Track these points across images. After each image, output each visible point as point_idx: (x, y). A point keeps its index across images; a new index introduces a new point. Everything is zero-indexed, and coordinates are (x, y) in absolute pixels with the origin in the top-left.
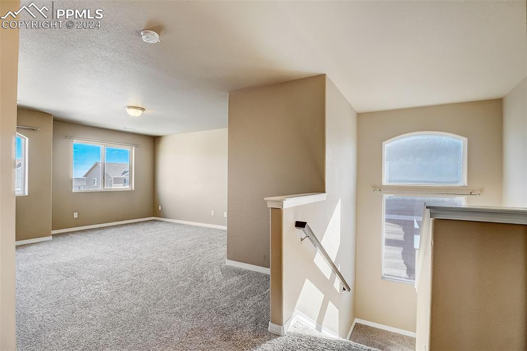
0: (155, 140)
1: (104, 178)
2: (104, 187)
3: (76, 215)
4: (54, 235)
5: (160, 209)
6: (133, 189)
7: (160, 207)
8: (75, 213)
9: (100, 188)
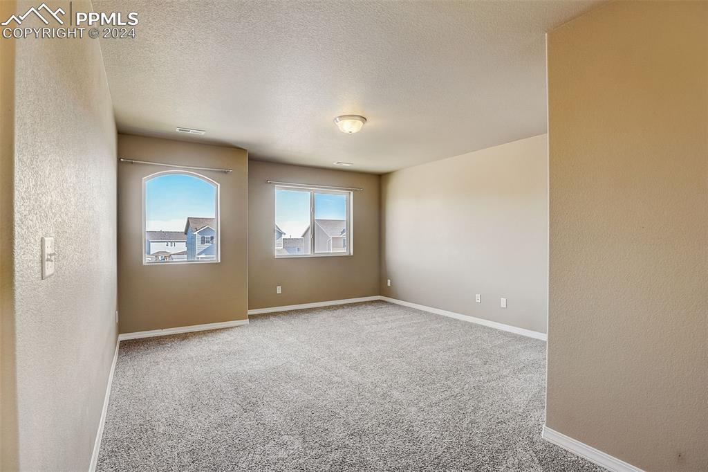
0: (379, 180)
1: (314, 238)
2: (314, 251)
3: (279, 290)
4: (252, 317)
5: (389, 285)
6: (352, 254)
7: (389, 281)
8: (278, 287)
9: (309, 253)
